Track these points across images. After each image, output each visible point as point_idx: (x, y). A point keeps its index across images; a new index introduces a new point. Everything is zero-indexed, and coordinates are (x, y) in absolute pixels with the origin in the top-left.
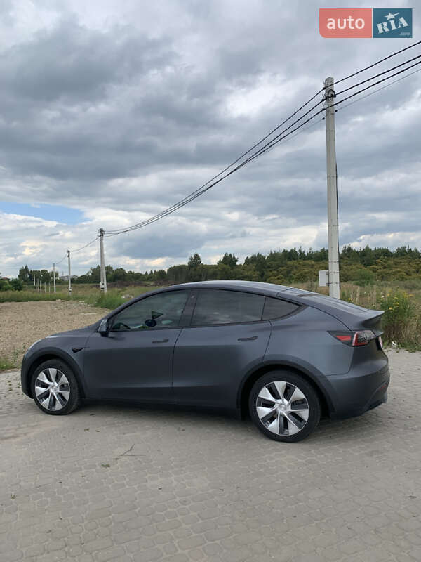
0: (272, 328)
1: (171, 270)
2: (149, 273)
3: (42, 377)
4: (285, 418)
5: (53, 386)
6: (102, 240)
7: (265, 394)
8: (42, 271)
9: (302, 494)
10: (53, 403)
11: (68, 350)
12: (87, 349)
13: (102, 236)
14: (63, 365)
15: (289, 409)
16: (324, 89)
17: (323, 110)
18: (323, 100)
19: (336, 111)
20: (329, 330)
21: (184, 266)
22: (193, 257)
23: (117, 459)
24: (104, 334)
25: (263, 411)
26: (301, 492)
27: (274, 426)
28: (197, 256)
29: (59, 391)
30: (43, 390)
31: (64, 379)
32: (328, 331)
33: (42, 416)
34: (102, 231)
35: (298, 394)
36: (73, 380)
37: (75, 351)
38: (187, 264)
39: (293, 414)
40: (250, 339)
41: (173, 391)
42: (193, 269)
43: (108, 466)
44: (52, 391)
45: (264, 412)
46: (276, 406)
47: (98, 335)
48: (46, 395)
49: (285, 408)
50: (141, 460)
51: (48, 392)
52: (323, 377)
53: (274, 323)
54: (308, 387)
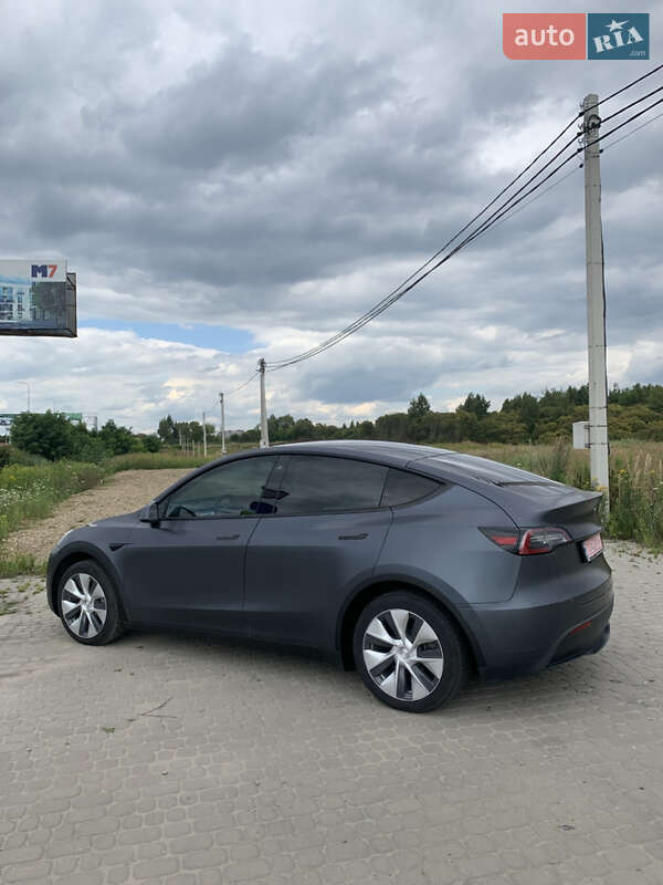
0: (393, 521)
1: (380, 420)
2: (348, 426)
3: (71, 586)
4: (406, 670)
5: (85, 601)
6: (262, 376)
7: (377, 629)
8: (192, 423)
9: (381, 804)
10: (85, 627)
11: (104, 547)
12: (130, 546)
13: (262, 370)
14: (98, 569)
15: (414, 657)
16: (581, 115)
17: (579, 150)
18: (579, 134)
19: (601, 151)
20: (484, 524)
21: (402, 414)
22: (417, 400)
23: (132, 720)
24: (155, 524)
25: (374, 658)
26: (382, 800)
27: (389, 684)
28: (422, 399)
29: (92, 608)
30: (72, 606)
31: (99, 591)
32: (479, 528)
33: (71, 645)
34: (262, 363)
35: (427, 632)
36: (111, 594)
37: (113, 548)
38: (406, 412)
39: (420, 665)
40: (355, 538)
41: (244, 618)
42: (417, 419)
43: (113, 730)
44: (84, 608)
45: (376, 659)
46: (394, 651)
47: (147, 525)
48: (76, 613)
49: (408, 656)
50: (166, 724)
51: (79, 609)
52: (467, 605)
53: (398, 513)
54: (443, 622)
